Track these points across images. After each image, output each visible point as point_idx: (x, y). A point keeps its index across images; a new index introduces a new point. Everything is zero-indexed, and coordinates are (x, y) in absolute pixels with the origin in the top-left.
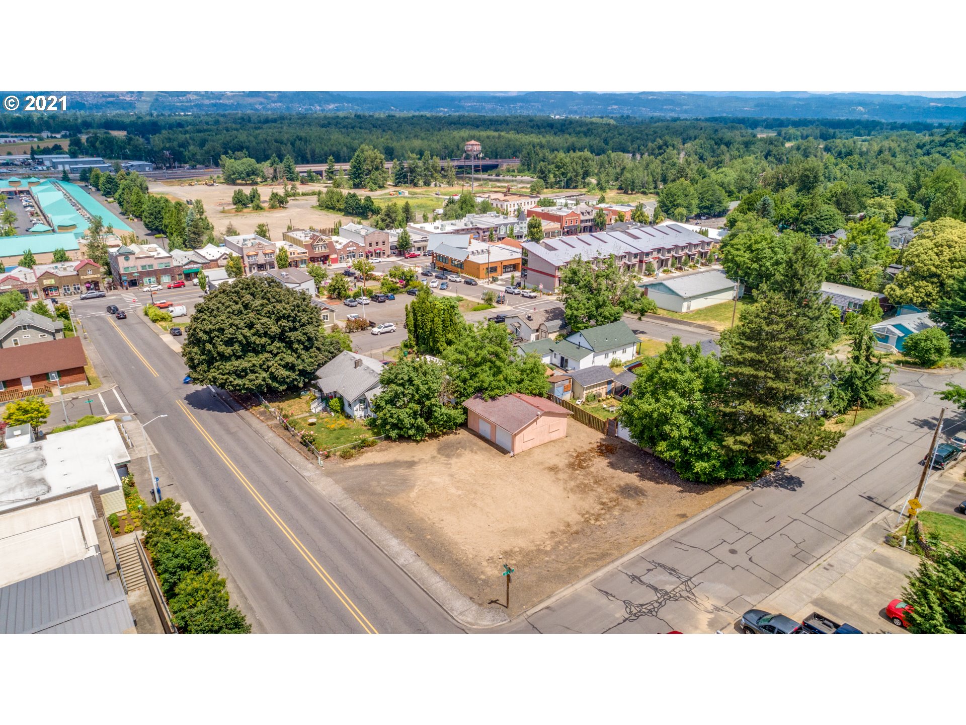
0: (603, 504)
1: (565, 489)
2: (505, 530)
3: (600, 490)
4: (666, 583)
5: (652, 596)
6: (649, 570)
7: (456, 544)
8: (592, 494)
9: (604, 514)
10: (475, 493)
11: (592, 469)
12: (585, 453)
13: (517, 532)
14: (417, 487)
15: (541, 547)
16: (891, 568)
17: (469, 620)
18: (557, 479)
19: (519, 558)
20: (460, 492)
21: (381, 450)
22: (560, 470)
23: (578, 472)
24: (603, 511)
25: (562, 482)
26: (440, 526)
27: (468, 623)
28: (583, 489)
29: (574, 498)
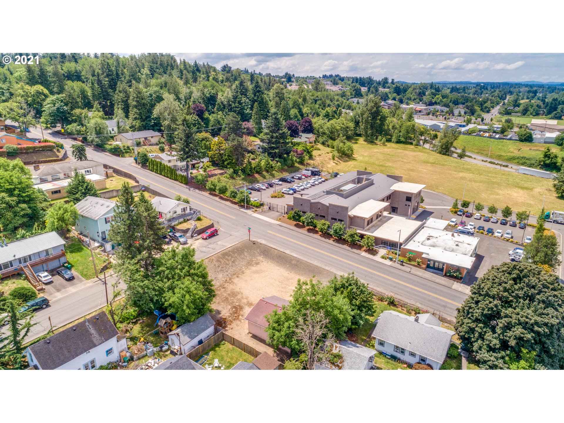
0: (224, 288)
1: (242, 294)
2: (262, 272)
3: (225, 295)
7: (277, 266)
8: (229, 292)
9: (223, 283)
15: (246, 267)
18: (247, 299)
19: (253, 263)
20: (290, 288)
22: (247, 305)
23: (237, 304)
25: (244, 297)
26: (287, 272)
28: (234, 294)
29: (237, 290)
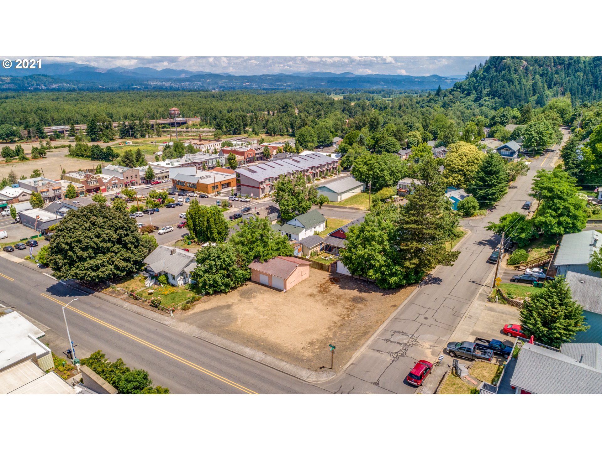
0: (347, 308)
1: (323, 304)
2: (303, 332)
3: (342, 302)
4: (403, 339)
5: (400, 347)
6: (392, 335)
7: (280, 344)
8: (338, 304)
9: (350, 314)
10: (275, 315)
11: (332, 292)
12: (324, 284)
13: (310, 332)
14: (239, 319)
15: (327, 336)
16: (496, 312)
17: (314, 380)
18: (316, 300)
19: (319, 344)
20: (266, 317)
21: (205, 302)
22: (315, 295)
23: (326, 294)
24: (349, 312)
25: (320, 301)
26: (265, 337)
27: (314, 381)
28: (333, 303)
29: (330, 308)
